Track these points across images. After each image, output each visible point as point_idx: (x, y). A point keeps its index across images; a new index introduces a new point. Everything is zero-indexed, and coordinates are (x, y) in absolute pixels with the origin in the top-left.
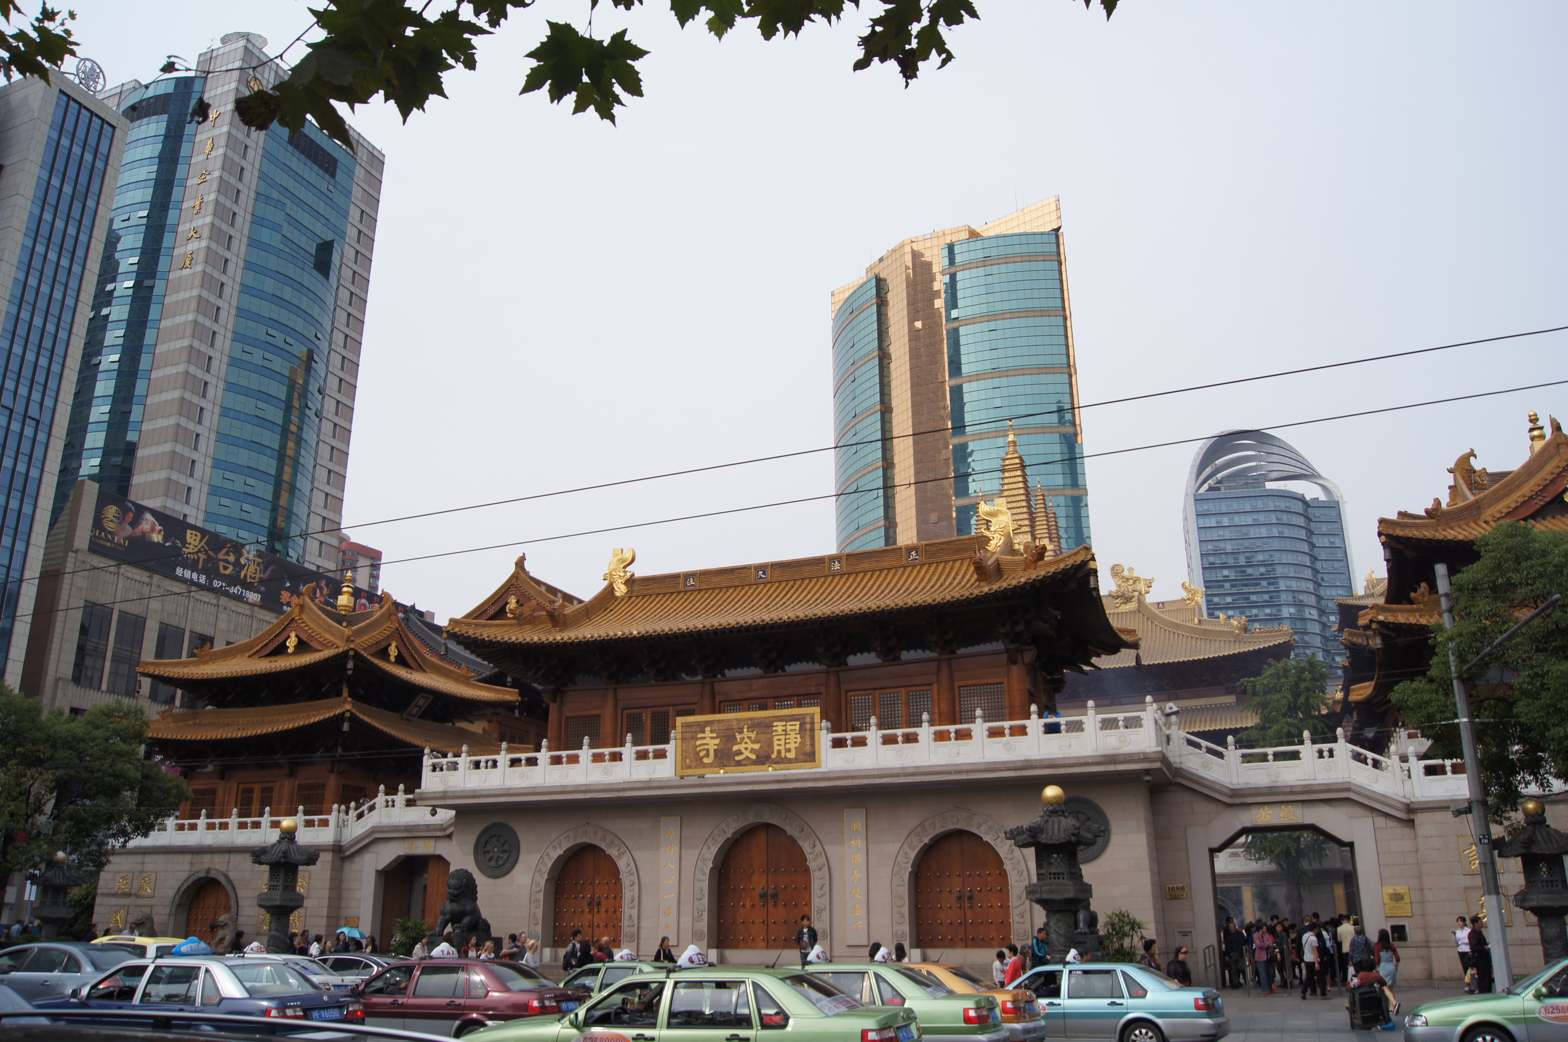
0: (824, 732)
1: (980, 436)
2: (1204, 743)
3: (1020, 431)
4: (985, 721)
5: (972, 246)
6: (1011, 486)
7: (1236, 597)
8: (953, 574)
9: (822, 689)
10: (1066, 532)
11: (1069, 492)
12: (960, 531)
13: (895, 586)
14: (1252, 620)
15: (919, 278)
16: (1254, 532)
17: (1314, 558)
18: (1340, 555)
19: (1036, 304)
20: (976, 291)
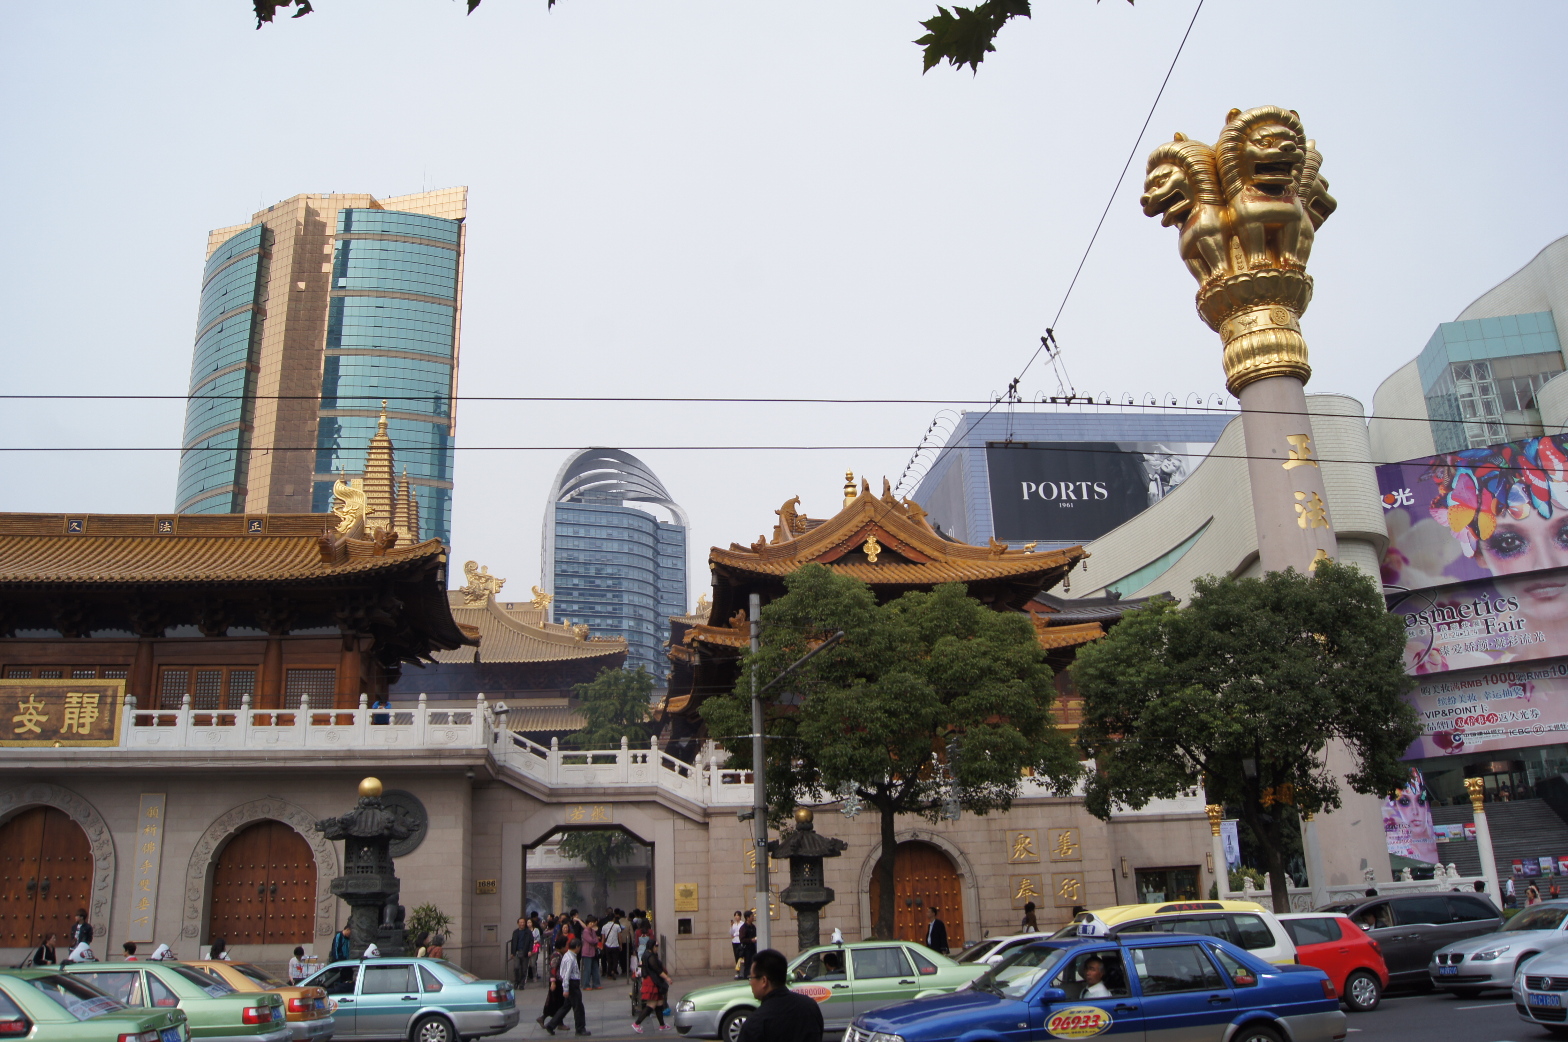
0: (128, 707)
1: (351, 413)
2: (529, 743)
3: (393, 414)
4: (311, 708)
5: (372, 217)
6: (376, 469)
7: (582, 606)
8: (296, 552)
9: (132, 660)
10: (427, 523)
11: (435, 484)
12: (315, 508)
13: (230, 557)
14: (593, 629)
15: (310, 237)
16: (607, 546)
17: (657, 577)
18: (680, 577)
19: (429, 289)
20: (368, 263)
